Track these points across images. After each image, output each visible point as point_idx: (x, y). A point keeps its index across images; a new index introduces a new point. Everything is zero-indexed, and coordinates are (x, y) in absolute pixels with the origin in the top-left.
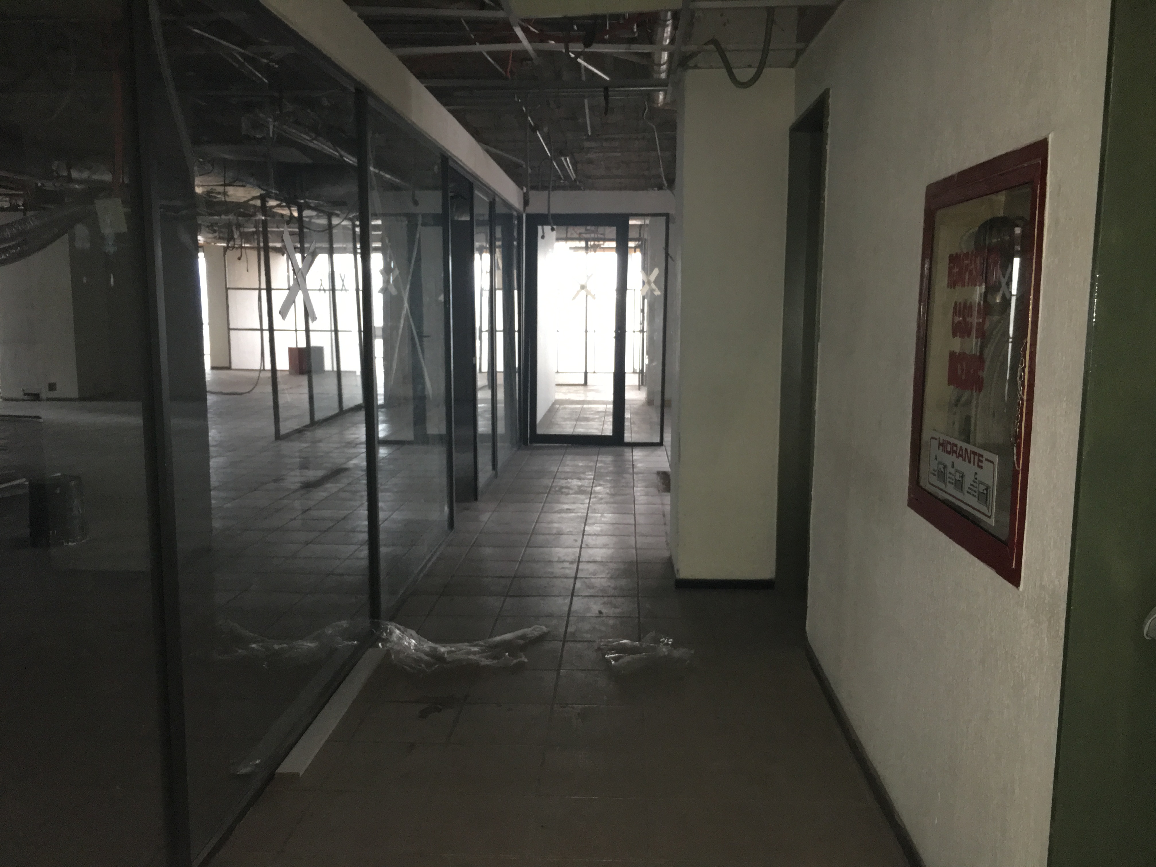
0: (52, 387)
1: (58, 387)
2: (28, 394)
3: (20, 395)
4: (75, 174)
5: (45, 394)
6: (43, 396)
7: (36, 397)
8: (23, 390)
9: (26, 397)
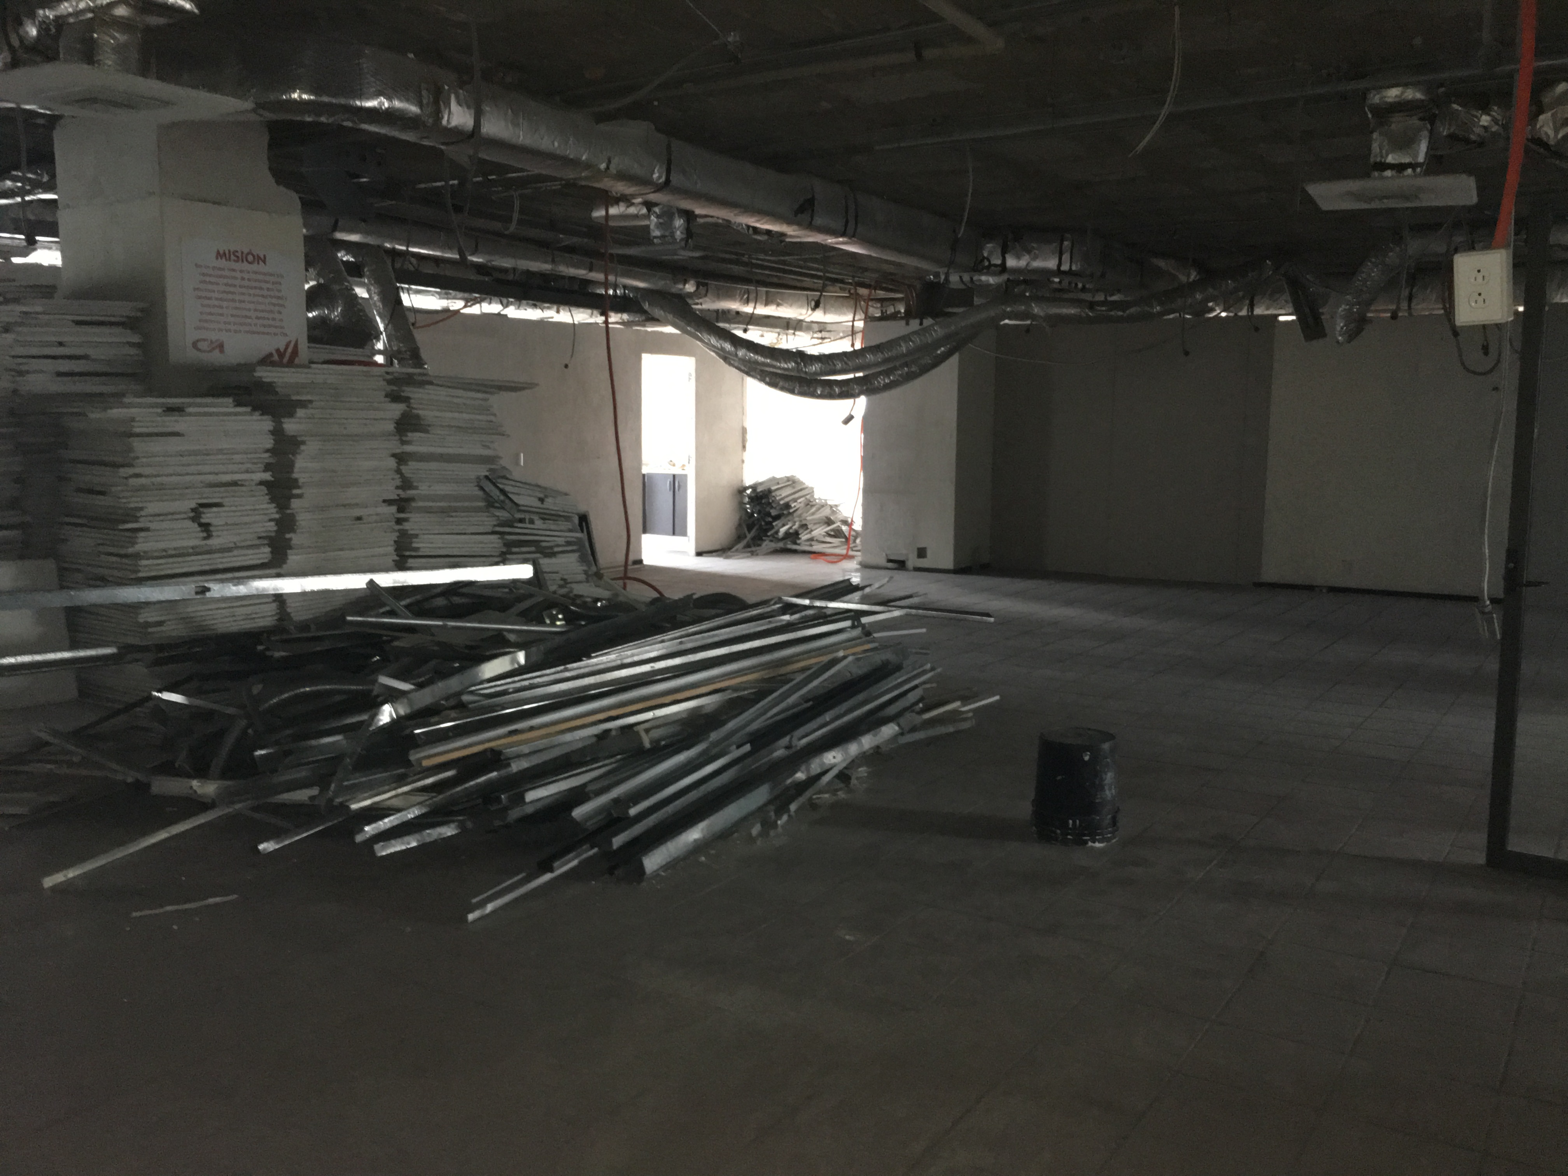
0: (922, 553)
1: (929, 553)
2: (890, 561)
3: (882, 562)
4: (1011, 262)
5: (913, 561)
6: (910, 564)
7: (900, 565)
8: (887, 555)
9: (890, 565)
